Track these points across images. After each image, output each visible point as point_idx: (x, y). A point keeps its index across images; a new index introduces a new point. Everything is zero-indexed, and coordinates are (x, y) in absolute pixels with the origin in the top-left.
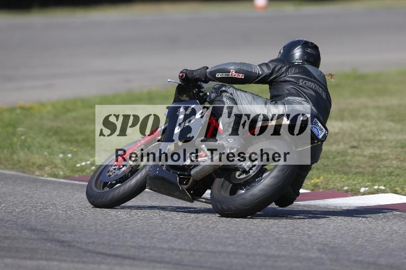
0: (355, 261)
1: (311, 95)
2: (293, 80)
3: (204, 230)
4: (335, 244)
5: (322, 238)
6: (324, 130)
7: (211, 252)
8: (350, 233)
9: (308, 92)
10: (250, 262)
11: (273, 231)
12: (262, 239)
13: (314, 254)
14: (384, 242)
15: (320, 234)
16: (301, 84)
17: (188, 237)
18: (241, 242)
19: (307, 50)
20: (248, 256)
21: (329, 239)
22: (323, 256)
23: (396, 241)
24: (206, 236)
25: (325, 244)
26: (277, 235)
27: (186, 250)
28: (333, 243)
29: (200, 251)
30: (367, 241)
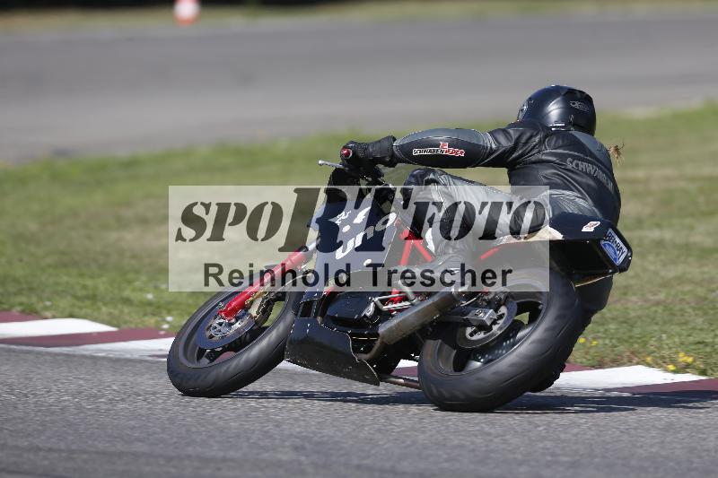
0: (359, 467)
1: (589, 185)
2: (554, 159)
3: (92, 415)
4: (323, 437)
5: (299, 426)
6: (625, 249)
7: (104, 453)
8: (350, 418)
9: (584, 180)
10: (173, 470)
11: (214, 416)
12: (194, 429)
13: (286, 456)
14: (408, 433)
15: (296, 419)
16: (570, 166)
17: (64, 427)
18: (156, 436)
19: (574, 104)
20: (169, 459)
21: (313, 428)
22: (303, 458)
23: (430, 431)
24: (94, 426)
25: (306, 437)
26: (221, 423)
27: (60, 451)
28: (319, 435)
29: (85, 452)
30: (379, 431)
